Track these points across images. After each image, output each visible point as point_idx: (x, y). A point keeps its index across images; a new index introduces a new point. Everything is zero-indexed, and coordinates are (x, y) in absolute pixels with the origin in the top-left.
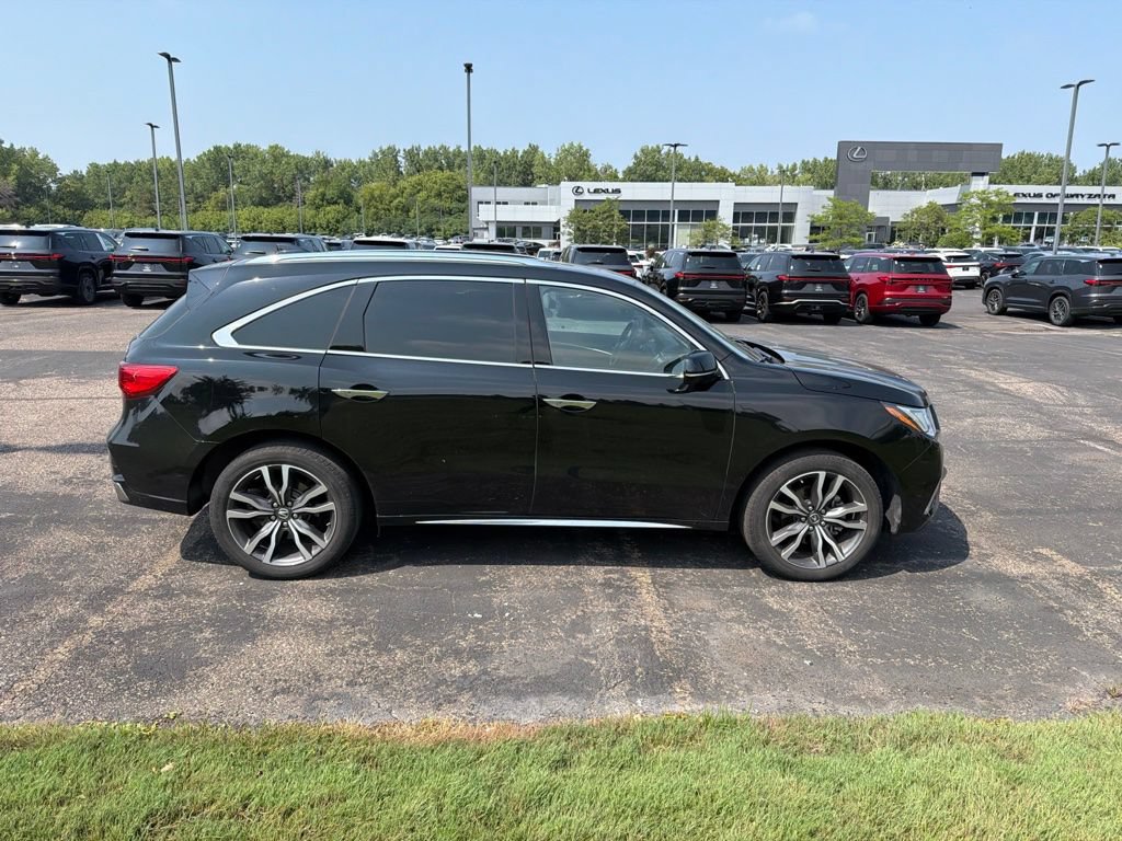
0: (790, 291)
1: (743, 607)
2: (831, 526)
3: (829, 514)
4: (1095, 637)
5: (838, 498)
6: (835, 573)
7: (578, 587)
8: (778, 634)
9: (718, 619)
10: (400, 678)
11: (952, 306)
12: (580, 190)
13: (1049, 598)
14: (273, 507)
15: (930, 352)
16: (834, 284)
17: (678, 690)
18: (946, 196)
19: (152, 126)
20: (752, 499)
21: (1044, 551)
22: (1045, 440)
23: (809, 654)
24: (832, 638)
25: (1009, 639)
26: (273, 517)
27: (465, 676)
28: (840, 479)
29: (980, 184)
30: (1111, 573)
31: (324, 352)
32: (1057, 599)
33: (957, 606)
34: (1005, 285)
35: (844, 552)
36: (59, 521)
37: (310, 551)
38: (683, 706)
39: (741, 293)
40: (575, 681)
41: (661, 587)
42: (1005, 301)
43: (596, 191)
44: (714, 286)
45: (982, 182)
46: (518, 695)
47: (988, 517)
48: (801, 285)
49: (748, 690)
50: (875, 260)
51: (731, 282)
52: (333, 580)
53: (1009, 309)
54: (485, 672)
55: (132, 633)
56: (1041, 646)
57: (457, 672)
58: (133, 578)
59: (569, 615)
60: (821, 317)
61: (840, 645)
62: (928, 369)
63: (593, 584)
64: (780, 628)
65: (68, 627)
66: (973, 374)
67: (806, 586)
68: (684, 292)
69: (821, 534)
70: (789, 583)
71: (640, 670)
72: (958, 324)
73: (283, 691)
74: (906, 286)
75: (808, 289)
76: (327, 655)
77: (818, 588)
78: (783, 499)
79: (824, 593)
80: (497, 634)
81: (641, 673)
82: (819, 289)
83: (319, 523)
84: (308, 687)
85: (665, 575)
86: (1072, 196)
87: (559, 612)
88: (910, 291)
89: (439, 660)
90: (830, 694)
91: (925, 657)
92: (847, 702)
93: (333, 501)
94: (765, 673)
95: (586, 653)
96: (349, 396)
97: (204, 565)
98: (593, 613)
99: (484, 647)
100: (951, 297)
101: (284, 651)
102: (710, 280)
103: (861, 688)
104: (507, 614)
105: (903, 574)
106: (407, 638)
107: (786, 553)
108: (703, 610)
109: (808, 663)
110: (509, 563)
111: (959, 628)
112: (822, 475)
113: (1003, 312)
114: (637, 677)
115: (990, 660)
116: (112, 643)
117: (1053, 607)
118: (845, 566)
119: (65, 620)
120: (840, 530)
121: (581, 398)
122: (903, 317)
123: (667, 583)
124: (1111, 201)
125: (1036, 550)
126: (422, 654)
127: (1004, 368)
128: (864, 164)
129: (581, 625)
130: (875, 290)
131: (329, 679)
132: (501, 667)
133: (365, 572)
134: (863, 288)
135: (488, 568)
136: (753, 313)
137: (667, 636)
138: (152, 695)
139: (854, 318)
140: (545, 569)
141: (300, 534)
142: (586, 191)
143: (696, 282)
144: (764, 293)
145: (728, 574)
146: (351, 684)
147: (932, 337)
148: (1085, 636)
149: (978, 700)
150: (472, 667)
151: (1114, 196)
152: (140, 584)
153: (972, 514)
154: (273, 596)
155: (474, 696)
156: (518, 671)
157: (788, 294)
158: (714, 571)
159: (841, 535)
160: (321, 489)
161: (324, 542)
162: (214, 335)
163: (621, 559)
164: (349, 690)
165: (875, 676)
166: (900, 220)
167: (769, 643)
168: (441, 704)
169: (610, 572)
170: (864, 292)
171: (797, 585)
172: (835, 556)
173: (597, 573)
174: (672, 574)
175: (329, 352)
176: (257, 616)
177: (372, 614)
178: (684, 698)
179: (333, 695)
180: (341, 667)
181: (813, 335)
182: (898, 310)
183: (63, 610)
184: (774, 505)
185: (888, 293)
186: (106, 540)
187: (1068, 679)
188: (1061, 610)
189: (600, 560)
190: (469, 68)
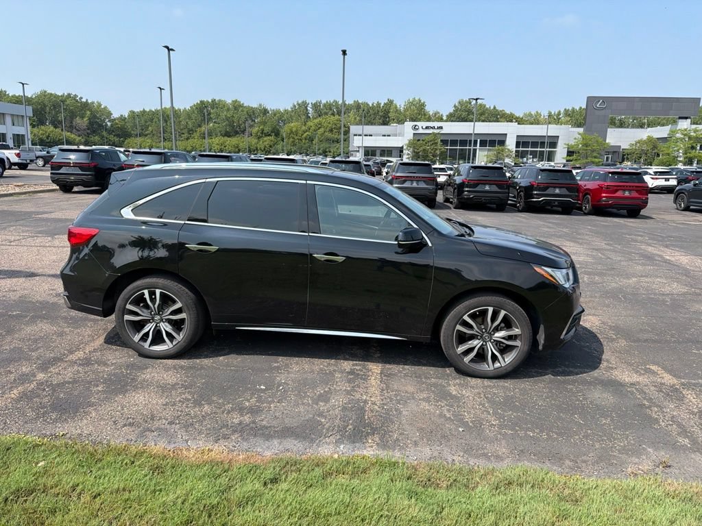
0: (538, 192)
1: (433, 392)
2: (497, 343)
3: (497, 335)
4: (667, 427)
5: (503, 325)
6: (500, 374)
7: (332, 374)
8: (449, 411)
9: (414, 398)
10: (201, 422)
11: (649, 204)
12: (417, 127)
13: (645, 398)
14: (151, 314)
15: (626, 234)
16: (567, 189)
17: (370, 441)
18: (661, 132)
19: (161, 89)
20: (445, 323)
21: (653, 368)
22: (684, 294)
23: (465, 424)
24: (485, 415)
25: (605, 424)
26: (151, 321)
27: (240, 423)
28: (503, 313)
29: (684, 125)
30: (695, 385)
31: (183, 222)
32: (650, 400)
33: (578, 400)
34: (688, 191)
35: (506, 360)
36: (43, 317)
37: (172, 342)
38: (369, 451)
39: (505, 193)
40: (308, 432)
41: (385, 376)
42: (689, 202)
43: (427, 128)
44: (487, 188)
45: (685, 123)
46: (268, 437)
47: (623, 343)
48: (546, 189)
49: (416, 444)
50: (597, 173)
51: (499, 186)
52: (185, 361)
53: (691, 207)
54: (254, 422)
55: (58, 385)
56: (626, 430)
57: (236, 421)
58: (71, 352)
59: (320, 390)
60: (560, 209)
61: (487, 420)
62: (619, 245)
63: (342, 372)
64: (452, 406)
65: (24, 379)
66: (650, 249)
67: (479, 381)
68: (467, 191)
69: (490, 348)
70: (469, 378)
71: (350, 427)
72: (654, 216)
73: (131, 425)
74: (617, 191)
75: (550, 191)
76: (164, 405)
77: (487, 382)
78: (465, 324)
79: (490, 386)
80: (270, 399)
81: (350, 429)
82: (557, 191)
83: (178, 325)
84: (144, 424)
85: (390, 369)
87: (314, 387)
88: (619, 194)
89: (229, 412)
90: (468, 450)
91: (542, 431)
92: (477, 457)
93: (185, 312)
94: (431, 434)
95: (321, 414)
96: (196, 249)
97: (114, 347)
98: (335, 389)
99: (259, 407)
100: (647, 199)
101: (139, 401)
102: (485, 184)
103: (489, 448)
104: (281, 388)
105: (549, 377)
106: (215, 398)
107: (467, 359)
108: (406, 392)
109: (461, 429)
110: (295, 357)
111: (572, 414)
112: (491, 310)
113: (687, 209)
114: (346, 431)
115: (586, 436)
116: (45, 390)
117: (644, 405)
118: (506, 369)
119: (24, 375)
120: (504, 345)
121: (336, 255)
122: (615, 211)
123: (390, 374)
125: (648, 367)
126: (220, 408)
127: (673, 245)
128: (604, 111)
129: (325, 398)
130: (596, 193)
131: (159, 420)
132: (264, 420)
133: (206, 357)
134: (587, 192)
135: (280, 358)
136: (514, 206)
137: (376, 407)
138: (55, 421)
139: (582, 211)
140: (317, 361)
141: (166, 331)
142: (420, 127)
143: (476, 185)
144: (522, 193)
145: (431, 370)
146: (171, 423)
147: (631, 224)
148: (660, 425)
149: (567, 462)
150: (247, 419)
152: (73, 357)
153: (613, 340)
154: (147, 368)
155: (241, 436)
156: (275, 423)
157: (536, 194)
158: (423, 368)
159: (504, 350)
160: (178, 305)
161: (180, 337)
162: (122, 211)
163: (367, 357)
164: (168, 427)
165: (503, 442)
166: (628, 147)
167: (441, 415)
168: (219, 439)
169: (356, 365)
170: (590, 195)
171: (474, 380)
172: (500, 363)
173: (347, 365)
174: (394, 368)
175: (187, 222)
176: (132, 379)
177: (200, 382)
178: (372, 447)
179: (159, 429)
180: (169, 413)
181: (551, 221)
182: (611, 206)
183: (25, 369)
184: (459, 327)
185: (604, 195)
186: (66, 330)
187: (637, 452)
188: (649, 407)
189: (353, 357)
190: (344, 52)
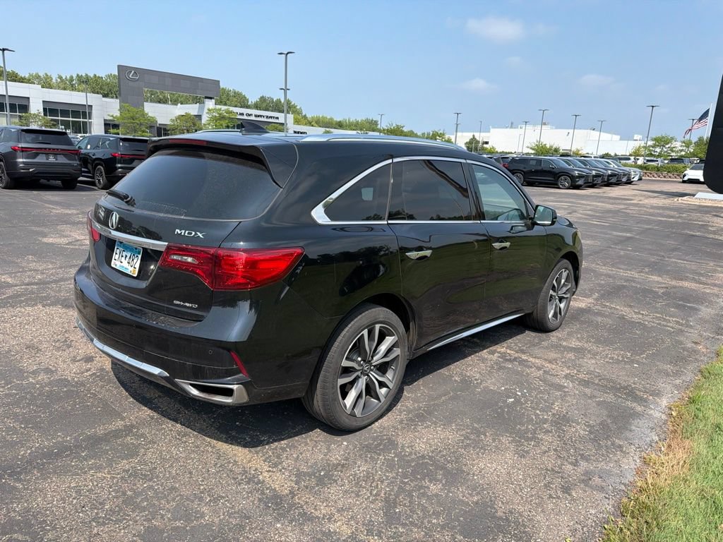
7: (502, 366)
18: (192, 109)
23: (626, 362)
26: (360, 374)
29: (210, 104)
31: (386, 222)
45: (211, 103)
46: (626, 429)
59: (537, 382)
70: (551, 334)
80: (542, 406)
86: (259, 116)
87: (529, 382)
89: (562, 430)
93: (398, 347)
96: (415, 258)
98: (538, 376)
99: (556, 415)
104: (518, 394)
106: (522, 428)
109: (635, 366)
112: (564, 271)
118: (562, 318)
123: (520, 350)
124: (277, 121)
128: (138, 82)
132: (586, 421)
137: (583, 375)
141: (379, 382)
151: (277, 118)
156: (596, 418)
160: (394, 340)
161: (392, 383)
166: (168, 122)
175: (390, 222)
177: (470, 423)
